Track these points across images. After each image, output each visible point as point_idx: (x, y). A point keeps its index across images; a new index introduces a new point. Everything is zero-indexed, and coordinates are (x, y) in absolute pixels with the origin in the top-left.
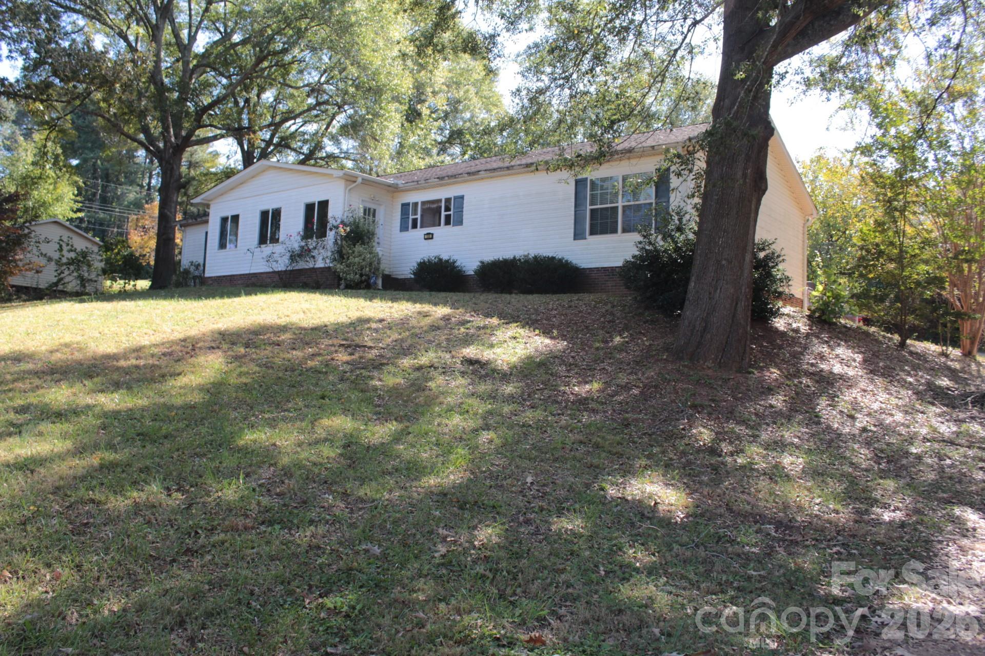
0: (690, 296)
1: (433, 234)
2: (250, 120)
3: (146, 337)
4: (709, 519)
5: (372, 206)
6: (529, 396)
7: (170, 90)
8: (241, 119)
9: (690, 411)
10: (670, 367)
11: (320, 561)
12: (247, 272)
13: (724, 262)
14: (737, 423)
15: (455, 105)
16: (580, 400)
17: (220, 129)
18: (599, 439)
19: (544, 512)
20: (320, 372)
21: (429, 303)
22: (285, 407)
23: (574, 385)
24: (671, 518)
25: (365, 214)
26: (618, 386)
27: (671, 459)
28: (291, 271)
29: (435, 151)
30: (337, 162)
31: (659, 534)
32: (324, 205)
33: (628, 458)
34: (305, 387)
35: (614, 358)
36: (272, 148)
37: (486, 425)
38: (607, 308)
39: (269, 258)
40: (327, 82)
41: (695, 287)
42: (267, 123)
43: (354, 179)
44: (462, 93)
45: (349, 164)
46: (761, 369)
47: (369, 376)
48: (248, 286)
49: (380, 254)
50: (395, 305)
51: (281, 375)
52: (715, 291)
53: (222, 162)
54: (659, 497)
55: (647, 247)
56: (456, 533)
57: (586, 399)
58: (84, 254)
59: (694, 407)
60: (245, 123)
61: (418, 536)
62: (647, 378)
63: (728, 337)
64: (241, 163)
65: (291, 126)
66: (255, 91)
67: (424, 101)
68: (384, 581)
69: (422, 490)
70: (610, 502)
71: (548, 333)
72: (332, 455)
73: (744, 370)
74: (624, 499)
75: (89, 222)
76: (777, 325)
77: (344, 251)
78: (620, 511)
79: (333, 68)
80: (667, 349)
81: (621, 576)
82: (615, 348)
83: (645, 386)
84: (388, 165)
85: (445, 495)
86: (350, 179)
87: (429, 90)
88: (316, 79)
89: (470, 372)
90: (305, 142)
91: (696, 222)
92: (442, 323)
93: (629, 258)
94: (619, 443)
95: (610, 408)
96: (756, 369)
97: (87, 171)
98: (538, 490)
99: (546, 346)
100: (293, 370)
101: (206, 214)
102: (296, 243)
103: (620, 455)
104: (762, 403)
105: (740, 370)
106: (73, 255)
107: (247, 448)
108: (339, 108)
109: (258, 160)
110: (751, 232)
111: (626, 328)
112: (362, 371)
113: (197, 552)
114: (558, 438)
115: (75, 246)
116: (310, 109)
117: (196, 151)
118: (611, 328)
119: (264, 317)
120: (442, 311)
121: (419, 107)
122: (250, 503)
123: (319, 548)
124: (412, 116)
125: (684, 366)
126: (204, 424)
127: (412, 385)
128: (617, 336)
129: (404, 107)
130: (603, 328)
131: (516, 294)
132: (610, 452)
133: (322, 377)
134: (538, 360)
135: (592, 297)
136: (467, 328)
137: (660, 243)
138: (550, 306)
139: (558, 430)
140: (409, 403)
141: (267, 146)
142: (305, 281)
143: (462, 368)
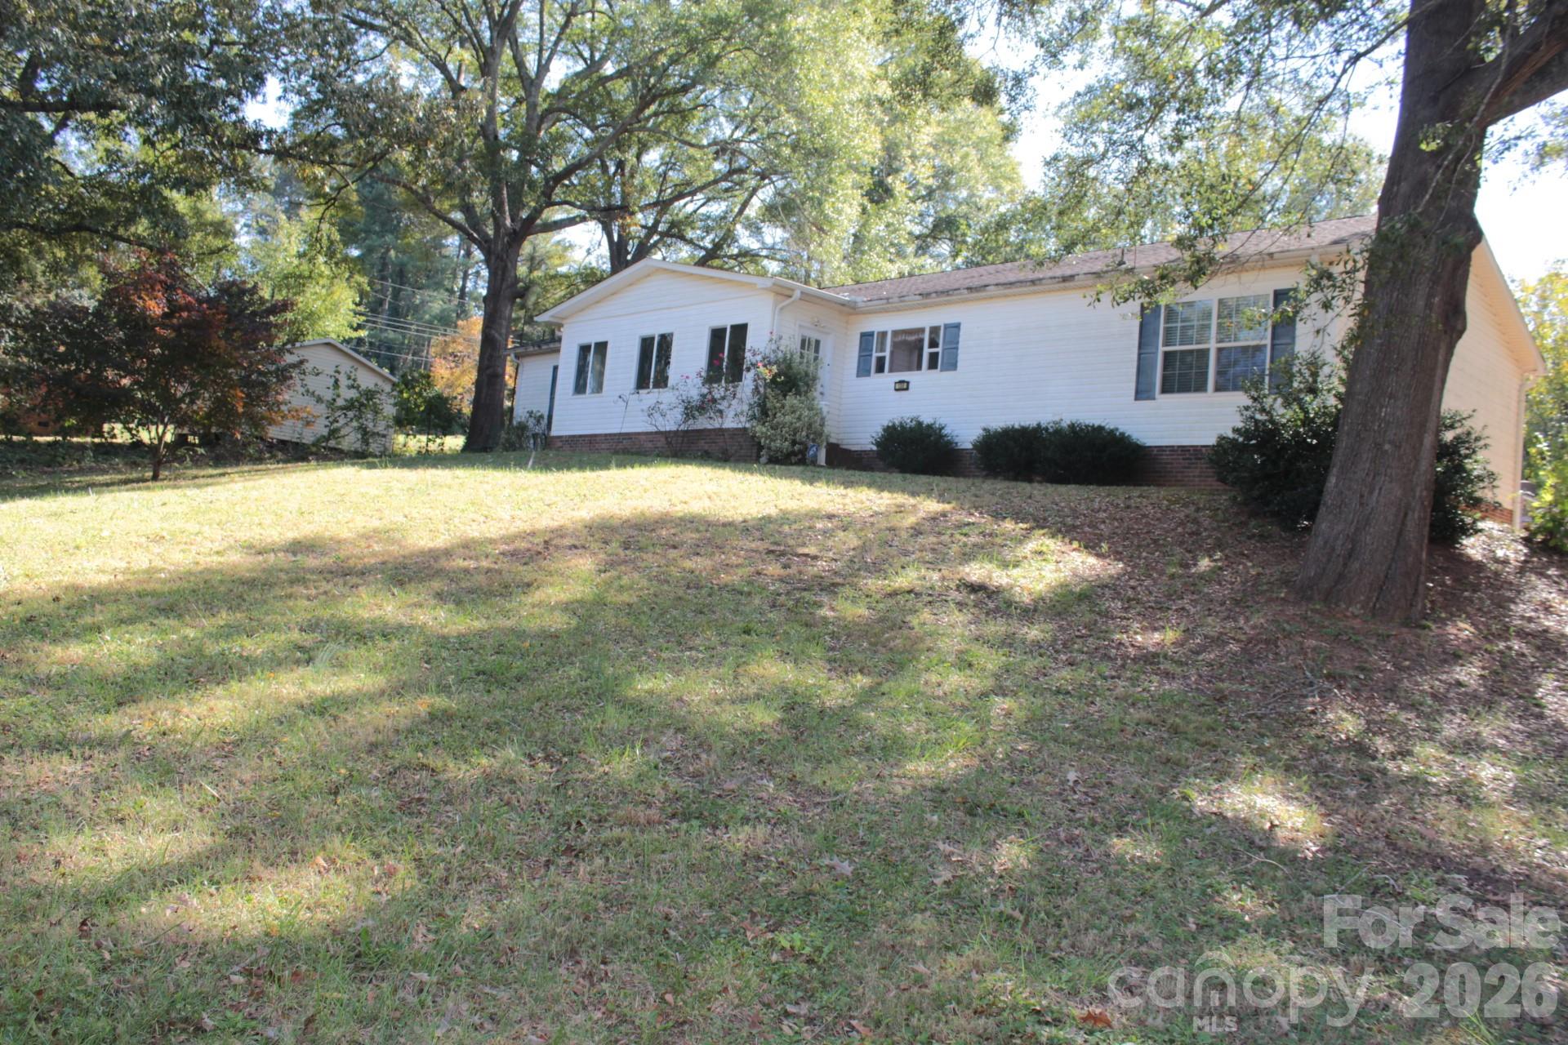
0: (1328, 498)
1: (908, 383)
2: (623, 194)
3: (475, 526)
4: (1358, 858)
5: (814, 335)
6: (1065, 645)
7: (507, 146)
8: (609, 193)
9: (1327, 685)
10: (1291, 611)
11: (762, 879)
12: (614, 428)
13: (1387, 447)
14: (1402, 708)
15: (944, 178)
16: (1145, 656)
17: (580, 207)
18: (1178, 720)
19: (1097, 828)
20: (741, 593)
21: (903, 491)
22: (691, 644)
23: (1136, 633)
24: (1297, 851)
25: (803, 346)
26: (1206, 637)
27: (1294, 759)
28: (687, 432)
29: (911, 249)
30: (757, 263)
31: (1279, 874)
32: (740, 331)
33: (1226, 753)
34: (719, 615)
35: (1199, 592)
36: (656, 238)
37: (1001, 687)
38: (1187, 511)
39: (651, 412)
40: (745, 138)
41: (1336, 485)
42: (650, 200)
43: (787, 293)
44: (957, 159)
45: (773, 267)
46: (1443, 622)
47: (815, 603)
48: (616, 452)
49: (825, 410)
50: (850, 492)
51: (681, 593)
52: (1371, 492)
53: (578, 258)
54: (1278, 817)
55: (1258, 416)
56: (965, 850)
57: (1155, 655)
58: (370, 395)
59: (1330, 677)
60: (617, 200)
61: (907, 851)
62: (1253, 628)
63: (1389, 568)
64: (608, 262)
65: (686, 207)
66: (634, 150)
67: (897, 171)
68: (861, 914)
69: (909, 783)
70: (1199, 819)
71: (1093, 548)
72: (768, 720)
73: (1414, 623)
74: (1220, 815)
75: (371, 344)
76: (1470, 552)
77: (769, 405)
78: (1217, 834)
79: (757, 116)
80: (1285, 582)
81: (1222, 933)
82: (1201, 576)
83: (1250, 639)
85: (944, 791)
86: (782, 293)
87: (906, 153)
88: (729, 133)
89: (970, 603)
90: (707, 229)
91: (1341, 379)
92: (927, 524)
93: (1228, 433)
94: (1211, 729)
95: (1193, 671)
96: (1435, 621)
97: (373, 266)
98: (1086, 794)
99: (1089, 569)
100: (698, 587)
101: (556, 340)
102: (694, 390)
103: (1213, 747)
104: (1444, 677)
105: (1407, 623)
106: (353, 394)
107: (641, 703)
108: (764, 178)
109: (635, 258)
110: (1435, 399)
111: (1219, 545)
112: (805, 594)
113: (582, 851)
114: (1115, 715)
115: (359, 382)
116: (719, 179)
117: (541, 240)
118: (1194, 545)
119: (649, 503)
120: (932, 506)
121: (890, 180)
122: (652, 785)
123: (759, 858)
124: (879, 193)
125: (1314, 611)
126: (572, 663)
127: (882, 620)
128: (1203, 557)
129: (867, 181)
130: (1182, 543)
131: (1040, 482)
132: (1196, 740)
133: (743, 600)
134: (1078, 589)
135: (1163, 492)
136: (965, 535)
137: (1283, 413)
138: (1096, 505)
139: (1112, 701)
140: (879, 647)
141: (649, 236)
142: (706, 447)
143: (959, 597)
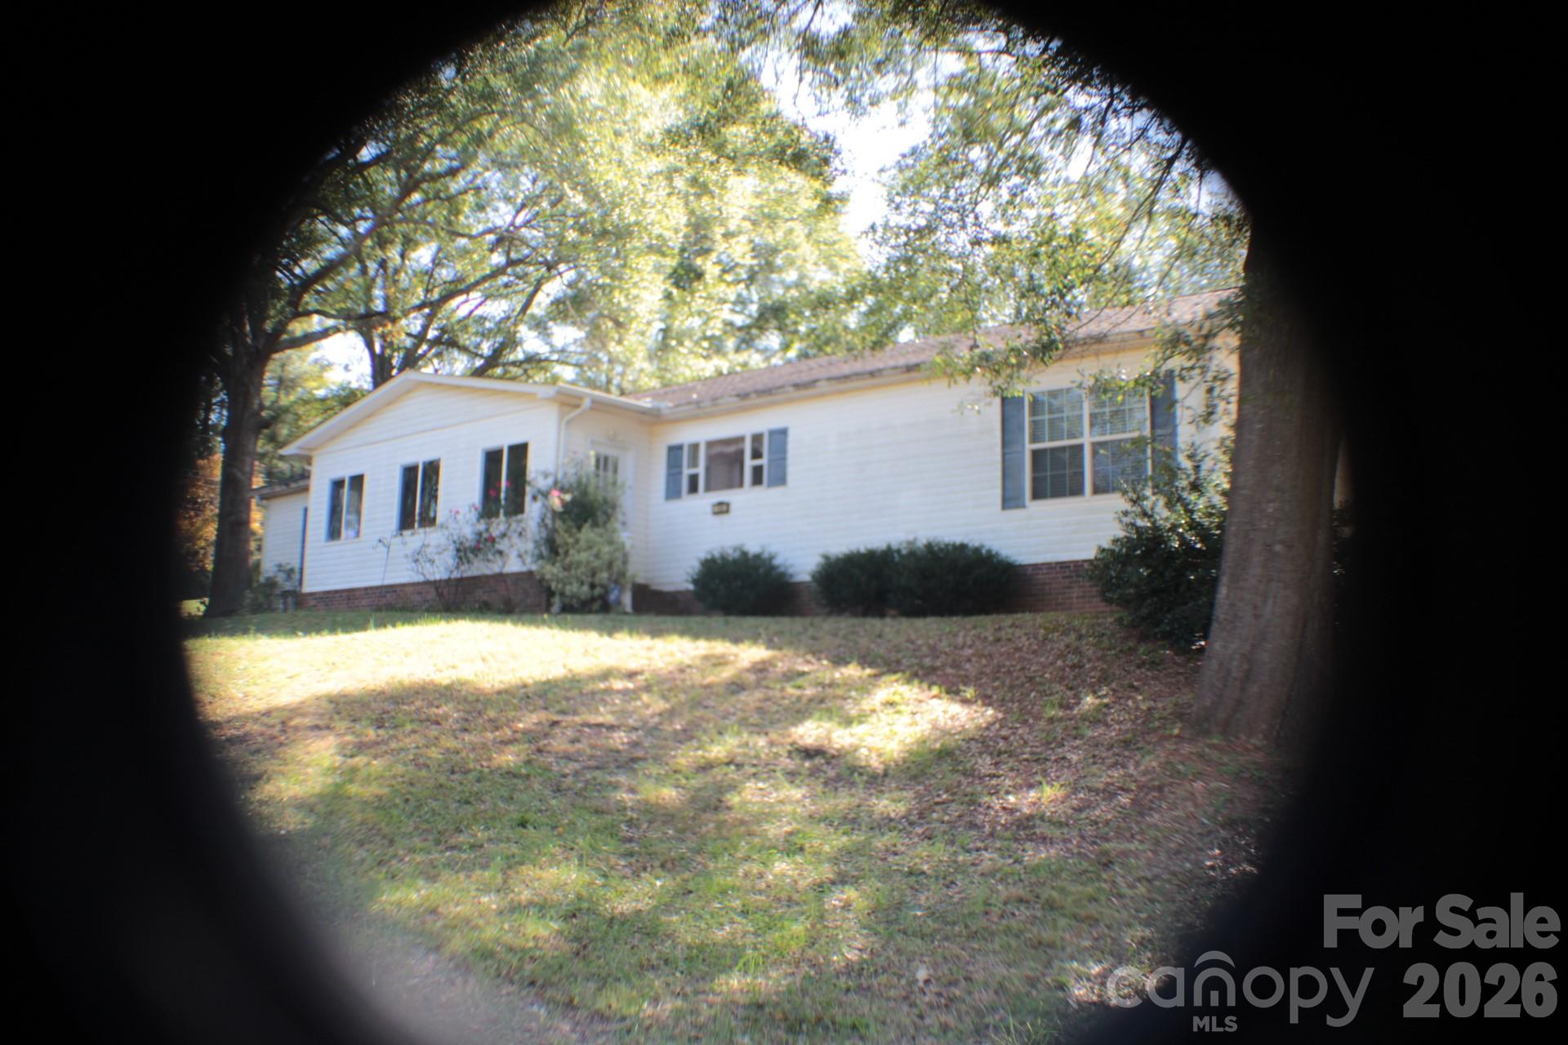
0: (1221, 612)
1: (728, 505)
2: (387, 300)
5: (612, 453)
6: (921, 815)
8: (369, 298)
9: (1225, 833)
10: (1186, 749)
12: (375, 581)
15: (766, 260)
16: (1018, 820)
17: (332, 316)
18: (1055, 894)
20: (515, 776)
21: (724, 637)
22: (452, 841)
23: (1008, 793)
25: (597, 466)
26: (1090, 790)
28: (460, 580)
29: (730, 343)
30: (545, 369)
32: (519, 452)
34: (488, 805)
35: (1082, 737)
36: (424, 347)
37: (840, 874)
38: (1067, 640)
39: (417, 558)
40: (526, 224)
41: (1227, 597)
42: (416, 302)
43: (576, 402)
44: (780, 234)
47: (610, 783)
48: (379, 609)
49: (628, 545)
50: (658, 643)
51: (442, 779)
52: (1265, 602)
53: (335, 378)
55: (1139, 523)
57: (1030, 818)
60: (378, 305)
62: (1145, 773)
64: (369, 379)
65: (461, 307)
66: (399, 248)
67: (709, 251)
69: (717, 1000)
70: (1076, 1012)
71: (957, 692)
72: (544, 933)
74: (1101, 1005)
77: (559, 541)
79: (539, 196)
80: (1180, 715)
82: (1084, 718)
83: (1141, 788)
84: (642, 372)
85: (761, 1007)
86: (567, 402)
87: (718, 231)
88: (509, 219)
89: (805, 772)
90: (484, 335)
91: (1226, 474)
92: (752, 678)
93: (1106, 544)
94: (1093, 899)
95: (1075, 833)
98: (938, 994)
99: (952, 718)
100: (464, 772)
101: (305, 476)
102: (467, 527)
103: (1093, 921)
107: (384, 919)
108: (549, 269)
109: (401, 370)
111: (1104, 679)
112: (598, 773)
114: (977, 895)
116: (498, 271)
117: (289, 358)
118: (1075, 680)
120: (750, 654)
121: (699, 261)
124: (686, 276)
125: (1211, 746)
127: (694, 799)
128: (1087, 695)
129: (671, 262)
130: (1062, 679)
131: (894, 617)
132: (1075, 917)
133: (520, 784)
134: (938, 746)
135: (1040, 618)
136: (799, 687)
137: (1163, 514)
138: (960, 640)
139: (977, 878)
140: (688, 834)
141: (417, 346)
142: (485, 598)
143: (791, 764)
